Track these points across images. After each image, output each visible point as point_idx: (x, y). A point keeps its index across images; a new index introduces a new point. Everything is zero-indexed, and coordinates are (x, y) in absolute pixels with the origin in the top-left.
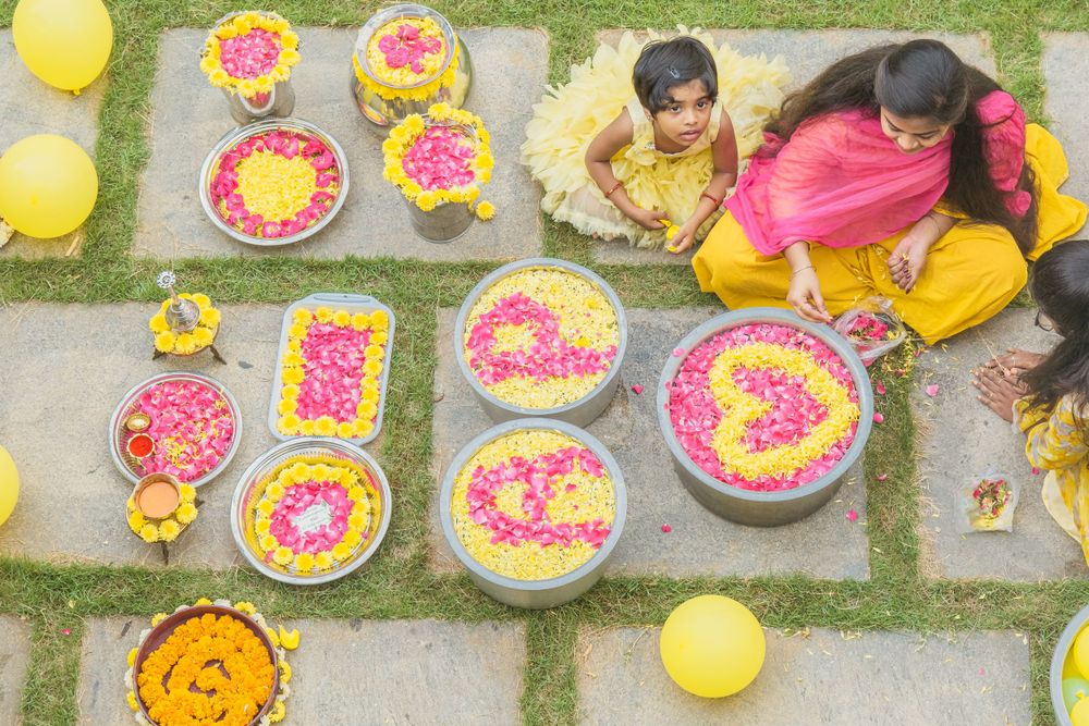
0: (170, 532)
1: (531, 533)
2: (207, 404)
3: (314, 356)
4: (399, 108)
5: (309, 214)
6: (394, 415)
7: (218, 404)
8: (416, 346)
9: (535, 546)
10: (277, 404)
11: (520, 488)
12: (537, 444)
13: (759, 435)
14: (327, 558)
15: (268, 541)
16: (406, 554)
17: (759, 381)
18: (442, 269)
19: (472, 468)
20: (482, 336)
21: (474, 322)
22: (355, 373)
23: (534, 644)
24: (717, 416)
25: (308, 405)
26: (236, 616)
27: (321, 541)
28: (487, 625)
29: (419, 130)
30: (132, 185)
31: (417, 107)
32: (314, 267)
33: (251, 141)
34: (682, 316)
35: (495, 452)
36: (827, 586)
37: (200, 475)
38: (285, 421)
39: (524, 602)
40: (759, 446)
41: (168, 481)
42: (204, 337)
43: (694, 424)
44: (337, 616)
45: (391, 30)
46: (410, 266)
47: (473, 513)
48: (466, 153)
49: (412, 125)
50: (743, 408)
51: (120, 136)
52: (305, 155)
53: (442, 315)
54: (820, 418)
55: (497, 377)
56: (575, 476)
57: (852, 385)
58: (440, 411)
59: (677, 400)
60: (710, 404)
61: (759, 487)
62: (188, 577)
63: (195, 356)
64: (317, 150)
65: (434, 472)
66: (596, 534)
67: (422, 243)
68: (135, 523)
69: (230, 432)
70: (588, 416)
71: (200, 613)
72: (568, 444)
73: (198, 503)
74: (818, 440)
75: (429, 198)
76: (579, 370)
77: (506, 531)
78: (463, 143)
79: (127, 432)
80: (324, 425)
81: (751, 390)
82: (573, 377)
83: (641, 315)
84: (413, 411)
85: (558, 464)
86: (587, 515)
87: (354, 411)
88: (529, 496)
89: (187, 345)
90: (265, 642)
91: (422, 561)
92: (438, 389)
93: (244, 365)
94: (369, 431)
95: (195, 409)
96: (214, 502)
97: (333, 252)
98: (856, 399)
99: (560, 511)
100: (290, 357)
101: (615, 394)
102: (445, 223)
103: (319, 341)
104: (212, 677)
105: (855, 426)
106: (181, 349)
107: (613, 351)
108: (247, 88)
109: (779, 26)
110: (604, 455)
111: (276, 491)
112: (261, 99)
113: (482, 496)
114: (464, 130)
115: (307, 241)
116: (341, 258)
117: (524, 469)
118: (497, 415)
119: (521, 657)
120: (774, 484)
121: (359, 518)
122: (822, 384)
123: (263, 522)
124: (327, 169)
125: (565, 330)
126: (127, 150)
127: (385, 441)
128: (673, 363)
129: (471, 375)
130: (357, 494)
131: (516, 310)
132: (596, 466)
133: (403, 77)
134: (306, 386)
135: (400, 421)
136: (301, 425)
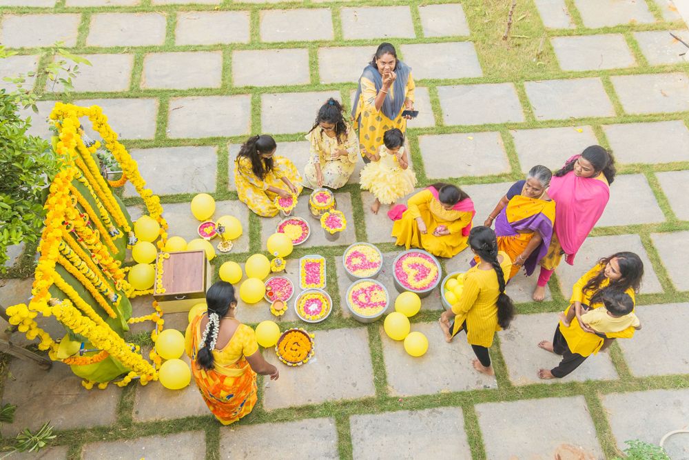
0: (282, 313)
1: (367, 305)
2: (285, 283)
3: (308, 270)
4: (322, 212)
5: (302, 238)
6: (328, 282)
7: (287, 283)
8: (331, 265)
9: (369, 308)
10: (301, 282)
11: (364, 295)
12: (366, 284)
13: (418, 278)
14: (318, 316)
15: (303, 313)
16: (336, 314)
17: (414, 266)
18: (334, 248)
19: (352, 292)
20: (349, 261)
21: (346, 258)
22: (318, 273)
23: (370, 331)
24: (407, 275)
25: (308, 281)
26: (299, 331)
27: (316, 312)
28: (358, 328)
29: (328, 216)
30: (259, 234)
31: (326, 211)
32: (304, 250)
33: (286, 222)
34: (395, 253)
35: (356, 287)
36: (434, 312)
37: (286, 299)
38: (304, 286)
39: (365, 321)
40: (418, 280)
41: (279, 301)
42: (283, 267)
43: (403, 278)
44: (323, 329)
45: (318, 194)
46: (327, 247)
47: (354, 302)
48: (339, 220)
49: (326, 215)
50: (412, 272)
51: (255, 223)
52: (299, 224)
53: (338, 258)
54: (429, 271)
55: (354, 270)
56: (376, 291)
57: (434, 262)
58: (339, 280)
59: (397, 274)
60: (405, 273)
62: (286, 323)
63: (281, 272)
64: (301, 223)
65: (341, 293)
66: (383, 304)
67: (329, 242)
68: (273, 311)
69: (291, 289)
70: (375, 277)
71: (291, 332)
72: (373, 284)
73: (287, 305)
74: (431, 276)
75: (332, 231)
76: (372, 267)
77: (362, 305)
78: (338, 218)
79: (267, 291)
80: (313, 286)
81: (413, 268)
82: (371, 269)
83: (385, 253)
84: (333, 280)
85: (372, 289)
86: (380, 300)
87: (319, 281)
88: (366, 297)
89: (280, 269)
90: (308, 337)
91: (340, 315)
92: (338, 275)
93: (292, 273)
94: (324, 286)
95: (282, 284)
96: (291, 305)
97: (309, 246)
98: (436, 265)
99: (374, 300)
100: (302, 270)
101: (382, 271)
102: (335, 236)
103: (308, 266)
104: (295, 347)
106: (278, 271)
107: (380, 263)
108: (286, 209)
110: (382, 286)
111: (304, 302)
112: (288, 212)
113: (355, 297)
114: (338, 215)
115: (302, 244)
117: (364, 291)
118: (354, 279)
119: (367, 335)
120: (425, 288)
121: (324, 306)
122: (427, 264)
123: (302, 308)
124: (305, 227)
125: (368, 258)
126: (257, 226)
127: (328, 288)
128: (394, 266)
129: (348, 270)
130: (323, 301)
131: (356, 254)
132: (381, 289)
133: (322, 204)
134: (307, 277)
135: (330, 283)
136: (307, 286)
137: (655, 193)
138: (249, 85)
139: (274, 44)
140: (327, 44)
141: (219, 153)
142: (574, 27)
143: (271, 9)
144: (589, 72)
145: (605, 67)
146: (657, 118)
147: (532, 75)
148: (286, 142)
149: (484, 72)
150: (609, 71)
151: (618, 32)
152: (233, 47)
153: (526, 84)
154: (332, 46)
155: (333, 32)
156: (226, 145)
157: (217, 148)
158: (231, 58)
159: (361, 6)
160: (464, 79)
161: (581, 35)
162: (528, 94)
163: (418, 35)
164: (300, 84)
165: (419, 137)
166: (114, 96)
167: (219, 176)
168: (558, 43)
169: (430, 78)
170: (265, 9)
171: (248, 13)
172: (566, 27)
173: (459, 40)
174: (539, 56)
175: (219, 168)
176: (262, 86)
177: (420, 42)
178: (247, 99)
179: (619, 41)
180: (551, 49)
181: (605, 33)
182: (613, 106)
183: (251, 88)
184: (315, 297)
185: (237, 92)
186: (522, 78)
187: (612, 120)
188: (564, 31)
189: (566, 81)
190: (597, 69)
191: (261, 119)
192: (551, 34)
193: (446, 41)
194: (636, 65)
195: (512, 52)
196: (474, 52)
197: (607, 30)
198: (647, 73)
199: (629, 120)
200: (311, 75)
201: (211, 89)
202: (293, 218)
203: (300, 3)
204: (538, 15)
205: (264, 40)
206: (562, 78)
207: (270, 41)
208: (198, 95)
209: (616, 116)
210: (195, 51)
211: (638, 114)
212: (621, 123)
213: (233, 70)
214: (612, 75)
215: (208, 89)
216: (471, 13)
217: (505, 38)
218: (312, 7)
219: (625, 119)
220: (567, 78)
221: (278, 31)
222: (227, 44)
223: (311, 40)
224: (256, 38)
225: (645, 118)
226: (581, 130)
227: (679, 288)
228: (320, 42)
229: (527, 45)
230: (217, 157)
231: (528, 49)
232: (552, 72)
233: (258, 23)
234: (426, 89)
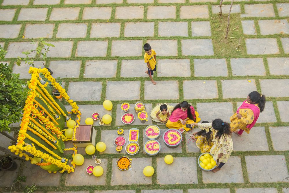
0: (120, 150)
1: (152, 150)
2: (123, 139)
3: (132, 134)
4: (139, 111)
5: (131, 121)
6: (139, 139)
8: (141, 133)
9: (153, 151)
10: (129, 139)
11: (151, 146)
12: (152, 142)
13: (172, 140)
14: (134, 152)
15: (129, 151)
17: (172, 135)
18: (143, 126)
19: (147, 144)
20: (147, 132)
22: (136, 136)
23: (153, 159)
24: (168, 139)
25: (132, 139)
26: (126, 158)
27: (133, 151)
28: (148, 158)
30: (115, 119)
31: (141, 111)
32: (132, 126)
33: (126, 115)
34: (165, 129)
35: (149, 143)
36: (178, 153)
37: (122, 145)
38: (130, 140)
39: (152, 156)
40: (172, 141)
41: (119, 146)
42: (122, 133)
43: (166, 139)
44: (135, 157)
45: (138, 104)
46: (140, 126)
47: (147, 148)
48: (145, 115)
49: (140, 113)
50: (171, 138)
51: (114, 114)
53: (143, 130)
54: (177, 138)
55: (149, 136)
56: (156, 144)
57: (180, 135)
58: (144, 139)
59: (165, 137)
60: (168, 138)
61: (172, 145)
62: (122, 154)
63: (122, 134)
64: (132, 115)
65: (143, 144)
66: (158, 149)
67: (141, 123)
68: (117, 150)
69: (125, 141)
70: (157, 139)
71: (123, 158)
72: (155, 142)
73: (122, 148)
74: (177, 140)
75: (142, 119)
77: (150, 150)
79: (116, 141)
80: (133, 140)
81: (171, 136)
82: (155, 135)
83: (161, 129)
84: (141, 139)
85: (154, 143)
87: (136, 139)
88: (152, 146)
90: (129, 160)
91: (142, 152)
92: (143, 137)
93: (126, 135)
94: (137, 141)
95: (122, 139)
96: (124, 148)
97: (133, 124)
98: (180, 137)
99: (155, 148)
100: (130, 134)
101: (159, 137)
102: (144, 122)
104: (124, 163)
105: (180, 139)
106: (120, 134)
107: (159, 133)
108: (125, 110)
109: (173, 103)
110: (159, 143)
111: (129, 146)
112: (126, 111)
113: (148, 146)
114: (145, 113)
115: (131, 124)
116: (134, 125)
117: (151, 144)
118: (149, 139)
119: (152, 160)
120: (174, 145)
121: (137, 149)
122: (178, 135)
123: (128, 149)
124: (133, 117)
125: (155, 131)
126: (114, 116)
127: (139, 142)
128: (164, 134)
129: (146, 135)
130: (136, 146)
131: (150, 129)
132: (158, 143)
133: (139, 108)
134: (131, 137)
135: (140, 140)
136: (131, 140)
137: (275, 110)
138: (117, 56)
139: (129, 38)
140: (151, 39)
141: (103, 85)
142: (256, 34)
143: (129, 22)
144: (259, 55)
145: (265, 54)
146: (283, 77)
147: (234, 56)
148: (130, 81)
149: (214, 53)
150: (267, 55)
151: (274, 37)
152: (113, 39)
153: (231, 60)
154: (153, 39)
155: (154, 33)
156: (106, 82)
157: (102, 83)
158: (111, 44)
159: (167, 21)
160: (205, 56)
161: (258, 38)
162: (231, 64)
163: (189, 35)
164: (138, 56)
165: (183, 81)
166: (65, 59)
167: (102, 94)
168: (248, 41)
169: (192, 55)
170: (127, 22)
171: (120, 23)
172: (253, 34)
173: (206, 38)
174: (238, 47)
175: (102, 91)
176: (123, 56)
177: (190, 39)
178: (116, 62)
179: (274, 41)
180: (245, 44)
181: (269, 38)
182: (265, 71)
183: (118, 57)
184: (133, 145)
185: (112, 59)
186: (230, 57)
187: (264, 77)
188: (251, 36)
189: (248, 59)
190: (262, 54)
191: (121, 70)
192: (246, 37)
193: (201, 39)
194: (279, 53)
195: (228, 45)
196: (212, 44)
197: (270, 36)
198: (283, 57)
199: (271, 77)
200: (143, 52)
201: (102, 57)
202: (129, 113)
203: (142, 19)
204: (242, 28)
205: (125, 36)
206: (247, 57)
207: (128, 37)
208: (97, 60)
209: (266, 76)
210: (97, 40)
211: (275, 75)
212: (268, 79)
213: (112, 49)
214: (268, 57)
215: (101, 57)
216: (213, 26)
217: (226, 38)
218: (146, 21)
219: (269, 77)
220: (249, 58)
221: (131, 32)
222: (110, 37)
223: (144, 36)
224: (122, 35)
225: (278, 77)
226: (250, 81)
227: (276, 149)
228: (148, 37)
229: (235, 42)
230: (102, 86)
231: (235, 43)
232: (243, 55)
233: (124, 28)
234: (189, 60)
